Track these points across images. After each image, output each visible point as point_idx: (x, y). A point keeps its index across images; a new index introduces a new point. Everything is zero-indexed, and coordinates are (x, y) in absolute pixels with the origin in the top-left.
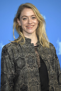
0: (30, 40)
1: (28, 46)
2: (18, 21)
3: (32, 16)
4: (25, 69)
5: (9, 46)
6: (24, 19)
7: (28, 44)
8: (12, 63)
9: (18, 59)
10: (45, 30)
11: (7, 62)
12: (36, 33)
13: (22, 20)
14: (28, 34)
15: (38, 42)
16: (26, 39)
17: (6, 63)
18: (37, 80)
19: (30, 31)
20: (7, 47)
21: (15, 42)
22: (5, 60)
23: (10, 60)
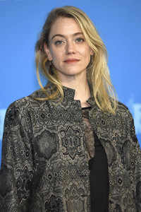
0: (72, 92)
1: (68, 107)
4: (56, 158)
5: (23, 104)
7: (67, 101)
8: (26, 145)
9: (41, 136)
11: (16, 141)
15: (92, 98)
17: (12, 143)
18: (83, 185)
20: (16, 106)
22: (12, 136)
23: (22, 137)
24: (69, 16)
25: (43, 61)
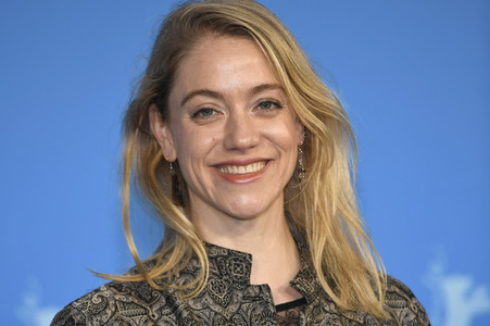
0: (243, 261)
1: (233, 308)
2: (158, 129)
3: (259, 89)
5: (97, 311)
6: (201, 113)
7: (231, 290)
10: (349, 187)
12: (287, 213)
13: (186, 119)
14: (231, 221)
15: (306, 272)
16: (215, 253)
19: (246, 199)
20: (77, 318)
21: (137, 278)
24: (237, 31)
25: (146, 162)
